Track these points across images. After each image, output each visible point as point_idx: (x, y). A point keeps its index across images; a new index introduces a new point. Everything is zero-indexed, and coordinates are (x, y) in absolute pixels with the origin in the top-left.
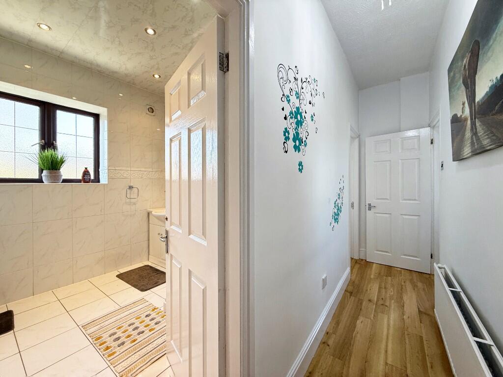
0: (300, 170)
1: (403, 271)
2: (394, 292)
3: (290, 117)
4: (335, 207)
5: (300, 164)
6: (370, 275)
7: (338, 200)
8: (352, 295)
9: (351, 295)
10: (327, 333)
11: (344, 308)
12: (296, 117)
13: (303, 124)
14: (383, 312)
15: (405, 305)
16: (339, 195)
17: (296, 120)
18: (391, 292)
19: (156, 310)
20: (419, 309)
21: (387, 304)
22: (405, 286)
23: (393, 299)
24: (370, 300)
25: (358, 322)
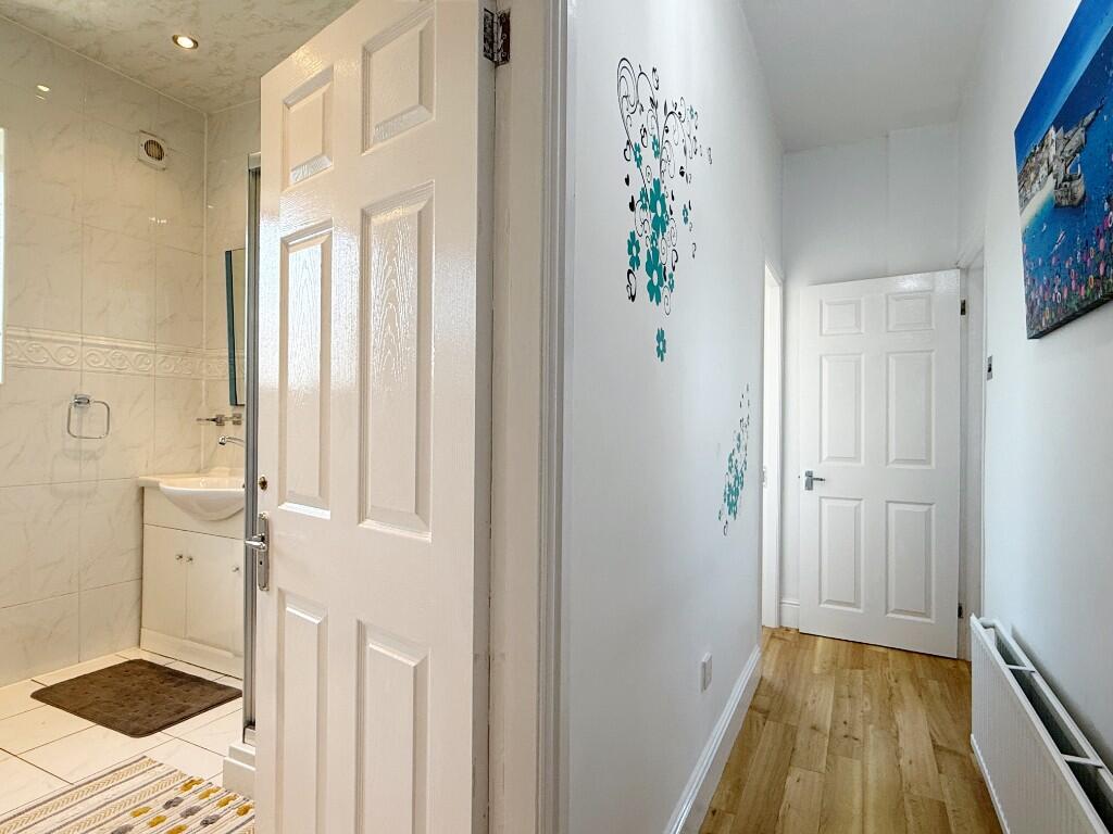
0: (661, 353)
1: (891, 653)
2: (873, 707)
3: (640, 204)
4: (730, 469)
5: (660, 337)
6: (811, 666)
7: (736, 451)
8: (770, 717)
9: (766, 718)
10: (714, 812)
11: (750, 751)
12: (653, 209)
13: (668, 228)
14: (849, 755)
15: (901, 734)
16: (739, 439)
17: (653, 214)
18: (866, 704)
19: (195, 787)
20: (933, 741)
21: (859, 733)
22: (899, 689)
23: (870, 723)
24: (814, 728)
25: (790, 780)
